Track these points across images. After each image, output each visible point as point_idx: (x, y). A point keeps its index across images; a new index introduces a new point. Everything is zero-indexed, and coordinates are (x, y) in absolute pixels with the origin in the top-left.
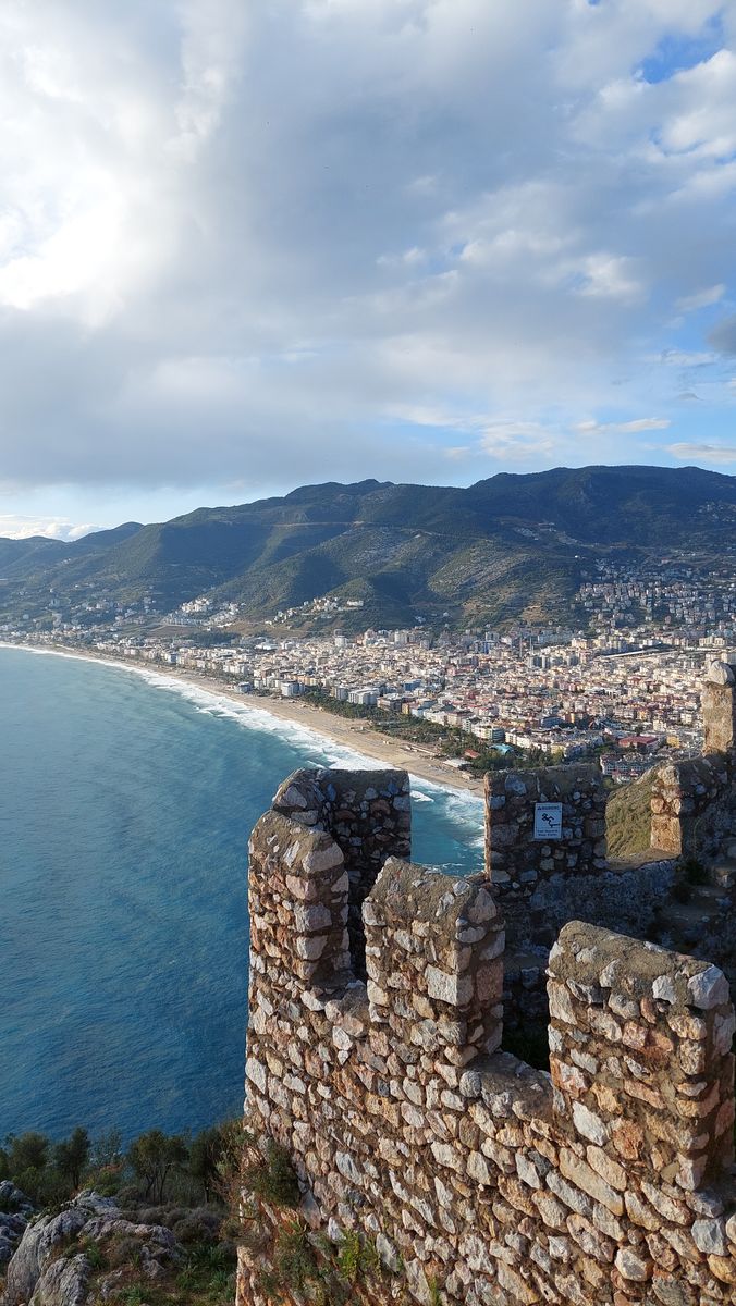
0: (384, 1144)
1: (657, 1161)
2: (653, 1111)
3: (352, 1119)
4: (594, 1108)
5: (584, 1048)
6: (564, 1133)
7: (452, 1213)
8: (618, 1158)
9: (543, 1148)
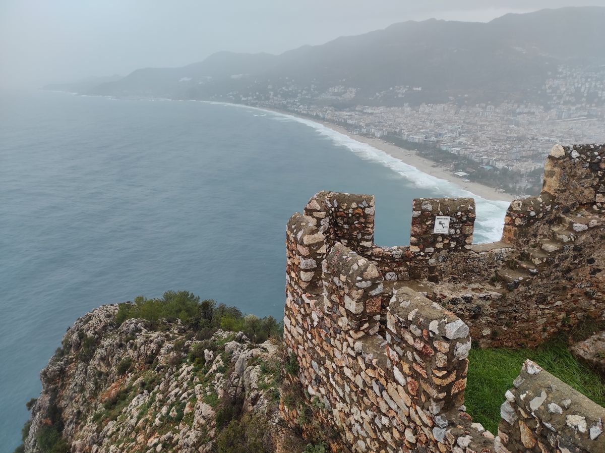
0: (328, 362)
1: (423, 399)
2: (423, 378)
3: (318, 349)
4: (401, 370)
5: (399, 344)
6: (390, 376)
7: (350, 395)
8: (408, 393)
9: (382, 381)
